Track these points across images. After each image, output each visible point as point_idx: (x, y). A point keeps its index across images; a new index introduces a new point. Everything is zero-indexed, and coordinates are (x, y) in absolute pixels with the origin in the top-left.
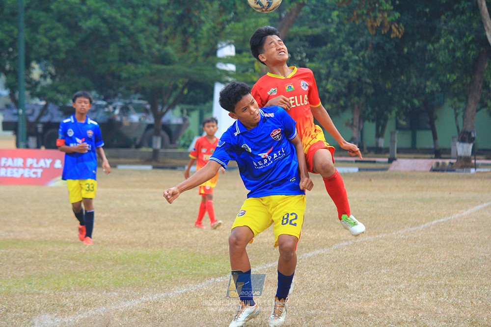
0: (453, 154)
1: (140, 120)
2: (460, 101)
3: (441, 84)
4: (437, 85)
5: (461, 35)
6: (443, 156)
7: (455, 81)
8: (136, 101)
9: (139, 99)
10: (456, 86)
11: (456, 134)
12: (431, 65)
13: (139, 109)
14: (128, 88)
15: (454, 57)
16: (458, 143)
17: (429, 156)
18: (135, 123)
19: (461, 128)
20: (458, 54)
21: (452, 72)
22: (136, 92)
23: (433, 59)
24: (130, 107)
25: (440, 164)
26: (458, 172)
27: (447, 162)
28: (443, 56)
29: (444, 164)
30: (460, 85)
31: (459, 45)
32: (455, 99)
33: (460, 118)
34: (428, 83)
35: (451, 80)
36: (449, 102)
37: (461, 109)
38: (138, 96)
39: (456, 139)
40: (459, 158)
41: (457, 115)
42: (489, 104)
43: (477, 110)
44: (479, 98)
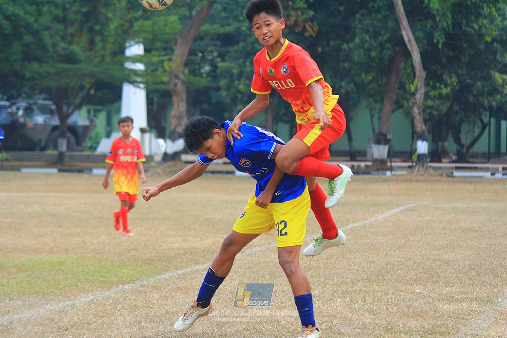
0: (369, 156)
1: (45, 121)
2: (375, 101)
3: (356, 84)
4: (352, 85)
5: (376, 34)
6: (358, 158)
7: (370, 82)
8: (40, 102)
9: (44, 99)
10: (371, 86)
11: (371, 135)
12: (346, 65)
13: (44, 110)
14: (32, 88)
15: (369, 57)
16: (373, 146)
17: (344, 158)
18: (40, 124)
19: (377, 130)
20: (374, 54)
21: (367, 72)
22: (40, 93)
23: (348, 59)
24: (35, 107)
25: (356, 167)
26: (374, 175)
27: (363, 164)
28: (358, 56)
29: (359, 166)
30: (376, 86)
31: (375, 44)
32: (371, 100)
33: (375, 120)
34: (343, 84)
35: (366, 81)
36: (364, 103)
37: (377, 111)
38: (43, 96)
39: (371, 141)
40: (375, 161)
41: (372, 116)
42: (406, 105)
43: (393, 112)
44: (394, 98)
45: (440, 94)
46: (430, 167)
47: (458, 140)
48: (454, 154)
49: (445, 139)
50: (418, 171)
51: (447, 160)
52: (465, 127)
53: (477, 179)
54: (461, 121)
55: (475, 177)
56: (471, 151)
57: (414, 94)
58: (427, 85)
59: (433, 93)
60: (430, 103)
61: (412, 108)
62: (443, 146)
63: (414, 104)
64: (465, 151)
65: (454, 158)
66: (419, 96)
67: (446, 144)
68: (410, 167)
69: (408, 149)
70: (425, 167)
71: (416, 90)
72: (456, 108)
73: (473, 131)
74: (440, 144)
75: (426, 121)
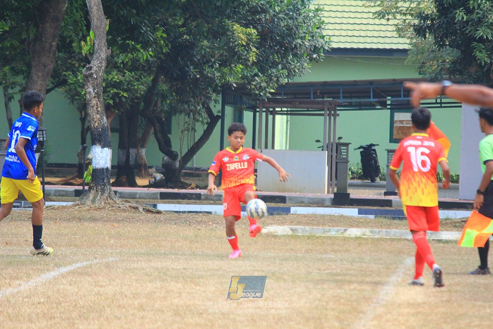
7: (6, 34)
33: (15, 104)
42: (71, 79)
43: (48, 91)
44: (51, 67)
45: (135, 61)
46: (116, 192)
47: (165, 146)
48: (158, 171)
49: (143, 143)
50: (93, 201)
51: (146, 182)
52: (178, 122)
53: (199, 217)
54: (173, 111)
55: (197, 212)
56: (189, 165)
57: (87, 60)
58: (110, 43)
59: (121, 58)
60: (116, 76)
61: (83, 86)
62: (138, 156)
63: (87, 77)
64: (177, 164)
65: (159, 176)
66: (97, 65)
67: (143, 152)
68: (78, 193)
69: (76, 161)
70: (106, 195)
71: (92, 53)
72: (163, 87)
73: (194, 130)
74: (133, 151)
75: (108, 108)
